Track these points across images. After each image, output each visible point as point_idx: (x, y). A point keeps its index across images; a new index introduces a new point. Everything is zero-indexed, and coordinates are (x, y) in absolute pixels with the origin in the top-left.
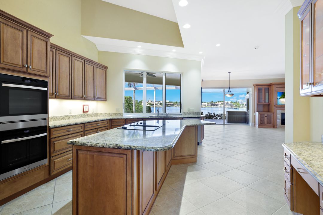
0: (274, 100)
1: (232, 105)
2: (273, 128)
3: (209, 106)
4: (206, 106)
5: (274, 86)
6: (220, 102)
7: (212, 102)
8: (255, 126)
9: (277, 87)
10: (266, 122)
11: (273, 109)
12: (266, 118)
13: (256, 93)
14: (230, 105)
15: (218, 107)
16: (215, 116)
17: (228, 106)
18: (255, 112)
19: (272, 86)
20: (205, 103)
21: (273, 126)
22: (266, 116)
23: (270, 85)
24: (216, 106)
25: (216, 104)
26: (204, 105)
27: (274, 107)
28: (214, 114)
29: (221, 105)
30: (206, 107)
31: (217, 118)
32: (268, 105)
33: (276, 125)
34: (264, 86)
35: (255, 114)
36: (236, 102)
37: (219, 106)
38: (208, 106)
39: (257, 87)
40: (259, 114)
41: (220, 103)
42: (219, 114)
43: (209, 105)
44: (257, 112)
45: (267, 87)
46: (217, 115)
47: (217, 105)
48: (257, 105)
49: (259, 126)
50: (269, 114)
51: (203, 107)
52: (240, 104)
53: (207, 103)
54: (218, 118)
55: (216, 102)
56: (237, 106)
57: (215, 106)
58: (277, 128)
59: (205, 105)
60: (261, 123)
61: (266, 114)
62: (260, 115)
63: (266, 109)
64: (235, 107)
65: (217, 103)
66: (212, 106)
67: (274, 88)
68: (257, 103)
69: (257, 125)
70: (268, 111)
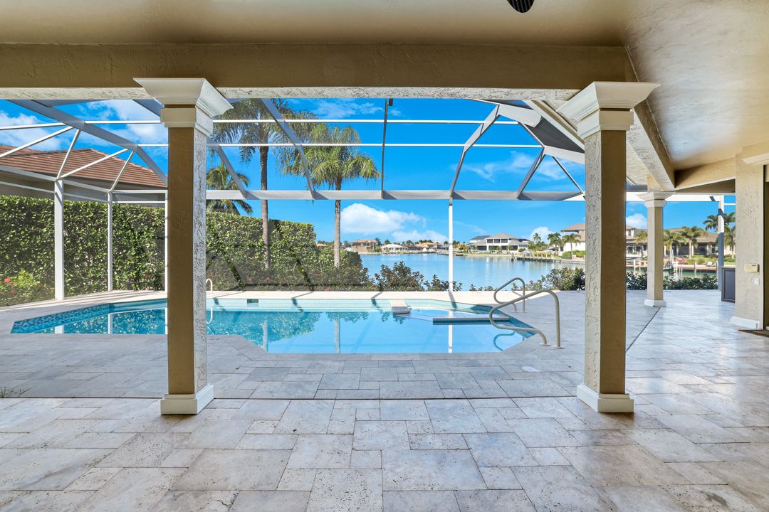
3: (405, 251)
4: (399, 251)
6: (425, 241)
7: (409, 242)
25: (417, 245)
30: (399, 253)
37: (425, 250)
38: (402, 251)
41: (425, 245)
47: (419, 249)
51: (392, 253)
53: (399, 244)
55: (417, 243)
57: (416, 251)
59: (397, 249)
65: (420, 245)
66: (411, 251)
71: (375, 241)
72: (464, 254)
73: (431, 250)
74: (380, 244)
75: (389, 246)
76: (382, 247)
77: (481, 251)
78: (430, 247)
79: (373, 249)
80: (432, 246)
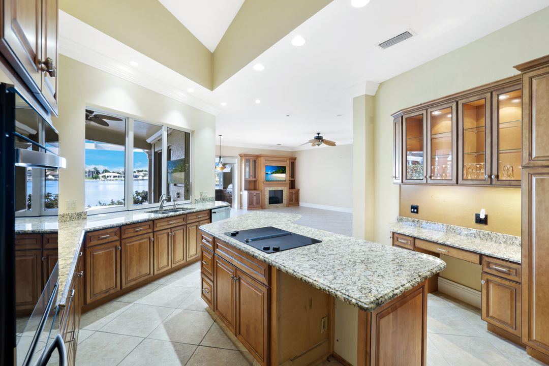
4: (117, 178)
5: (262, 158)
8: (242, 209)
9: (265, 160)
10: (255, 203)
11: (261, 185)
12: (255, 197)
13: (243, 165)
15: (138, 180)
18: (241, 190)
19: (259, 158)
20: (113, 172)
21: (262, 207)
22: (255, 195)
23: (258, 157)
24: (136, 179)
26: (112, 177)
29: (143, 177)
32: (255, 182)
33: (265, 206)
34: (251, 157)
35: (242, 193)
37: (140, 178)
39: (244, 158)
41: (142, 174)
43: (121, 176)
44: (245, 190)
45: (254, 158)
48: (245, 181)
49: (247, 208)
50: (257, 192)
51: (110, 180)
53: (118, 173)
59: (115, 177)
60: (250, 205)
61: (254, 192)
62: (249, 194)
63: (252, 187)
67: (261, 160)
68: (244, 179)
70: (255, 189)
71: (93, 170)
74: (98, 173)
75: (107, 174)
79: (91, 176)
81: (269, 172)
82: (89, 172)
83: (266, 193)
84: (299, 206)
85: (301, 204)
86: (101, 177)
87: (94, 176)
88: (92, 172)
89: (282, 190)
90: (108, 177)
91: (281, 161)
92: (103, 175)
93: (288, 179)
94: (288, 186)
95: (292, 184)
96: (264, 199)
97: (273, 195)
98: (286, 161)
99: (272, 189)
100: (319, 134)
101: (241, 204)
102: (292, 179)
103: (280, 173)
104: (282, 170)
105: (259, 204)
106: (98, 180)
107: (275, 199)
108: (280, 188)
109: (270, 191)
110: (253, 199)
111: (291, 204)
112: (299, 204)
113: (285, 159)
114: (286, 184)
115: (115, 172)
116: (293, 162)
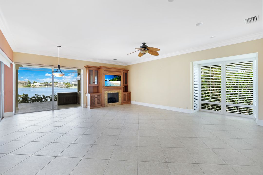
0: (102, 82)
1: (64, 85)
2: (102, 107)
4: (41, 86)
5: (102, 69)
7: (47, 82)
8: (86, 107)
9: (105, 71)
10: (96, 103)
11: (102, 89)
12: (96, 99)
13: (87, 74)
14: (63, 85)
16: (44, 98)
17: (61, 86)
18: (86, 93)
19: (100, 69)
20: (39, 83)
21: (102, 106)
22: (96, 97)
23: (99, 68)
24: (51, 86)
25: (51, 84)
26: (38, 85)
27: (103, 88)
28: (43, 95)
29: (55, 85)
30: (40, 87)
31: (47, 100)
32: (97, 87)
33: (104, 105)
34: (94, 69)
35: (86, 96)
36: (67, 83)
39: (88, 69)
40: (90, 95)
42: (49, 96)
43: (43, 85)
44: (89, 93)
45: (96, 69)
46: (47, 97)
48: (89, 86)
49: (90, 107)
50: (98, 94)
51: (37, 87)
52: (71, 84)
53: (41, 83)
54: (49, 100)
56: (69, 86)
58: (104, 107)
59: (40, 85)
60: (92, 104)
61: (96, 95)
62: (92, 96)
63: (96, 91)
64: (67, 87)
66: (47, 86)
67: (102, 71)
68: (88, 85)
69: (89, 107)
70: (98, 92)
71: (27, 82)
72: (69, 87)
73: (56, 86)
74: (30, 83)
75: (35, 84)
76: (31, 85)
77: (75, 86)
78: (56, 84)
79: (26, 85)
80: (57, 84)
81: (107, 80)
82: (25, 83)
83: (105, 95)
84: (131, 103)
85: (132, 102)
86: (32, 86)
87: (28, 85)
88: (27, 83)
89: (118, 93)
90: (36, 85)
91: (117, 72)
92: (33, 84)
93: (122, 85)
94: (122, 90)
95: (126, 88)
96: (104, 100)
97: (111, 96)
98: (121, 72)
99: (110, 92)
100: (144, 43)
101: (86, 103)
102: (126, 85)
103: (116, 80)
104: (118, 78)
105: (100, 103)
106: (30, 87)
107: (113, 99)
108: (116, 92)
109: (108, 94)
110: (95, 100)
111: (125, 102)
112: (130, 102)
113: (120, 71)
114: (121, 88)
115: (40, 83)
116: (126, 73)
